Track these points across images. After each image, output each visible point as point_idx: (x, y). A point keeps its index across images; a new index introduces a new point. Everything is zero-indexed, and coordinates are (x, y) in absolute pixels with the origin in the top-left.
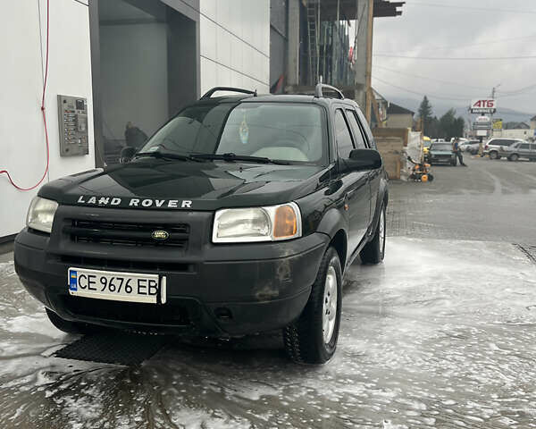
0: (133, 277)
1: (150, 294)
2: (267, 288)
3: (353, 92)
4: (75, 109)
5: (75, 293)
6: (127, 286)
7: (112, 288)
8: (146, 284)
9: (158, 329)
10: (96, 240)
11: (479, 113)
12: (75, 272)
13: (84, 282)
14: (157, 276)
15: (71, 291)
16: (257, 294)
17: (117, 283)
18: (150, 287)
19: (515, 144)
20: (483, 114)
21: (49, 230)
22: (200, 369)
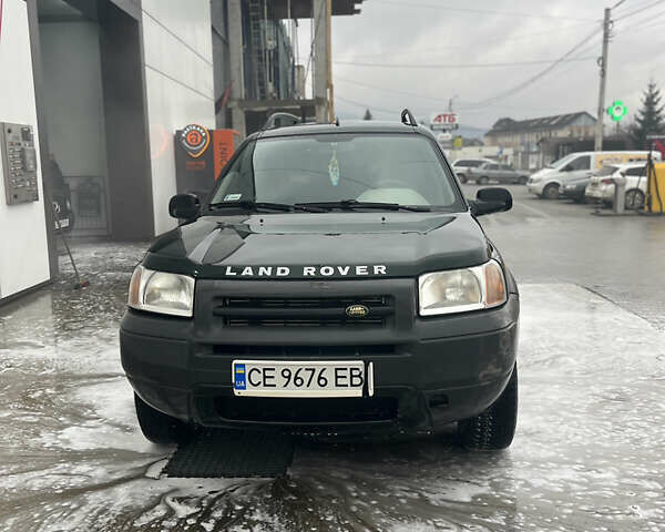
0: (328, 366)
1: (352, 385)
2: (491, 367)
3: (314, 107)
4: (21, 141)
5: (243, 393)
6: (320, 378)
7: (298, 382)
8: (347, 373)
9: (338, 428)
10: (256, 322)
11: (439, 129)
12: (243, 366)
13: (256, 377)
14: (362, 362)
15: (236, 392)
16: (481, 375)
17: (305, 375)
18: (352, 376)
19: (484, 165)
20: (444, 131)
21: (189, 314)
22: (373, 473)
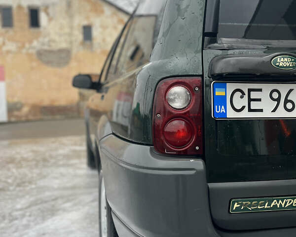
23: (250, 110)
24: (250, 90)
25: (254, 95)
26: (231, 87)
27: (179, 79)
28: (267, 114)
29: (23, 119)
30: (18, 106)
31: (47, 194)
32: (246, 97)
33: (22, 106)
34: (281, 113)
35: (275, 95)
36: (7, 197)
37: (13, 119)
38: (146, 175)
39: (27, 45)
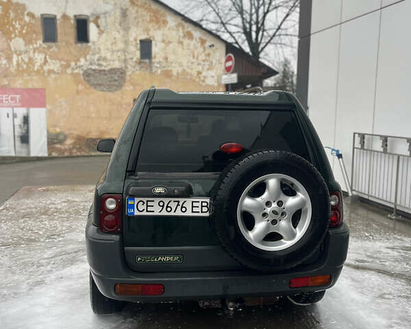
23: (147, 211)
24: (147, 201)
25: (149, 204)
26: (137, 200)
27: (110, 195)
28: (156, 213)
29: (66, 154)
30: (61, 137)
31: (71, 246)
32: (145, 204)
33: (66, 137)
34: (164, 213)
35: (161, 204)
36: (37, 247)
37: (54, 154)
38: (105, 243)
39: (73, 64)
